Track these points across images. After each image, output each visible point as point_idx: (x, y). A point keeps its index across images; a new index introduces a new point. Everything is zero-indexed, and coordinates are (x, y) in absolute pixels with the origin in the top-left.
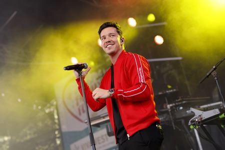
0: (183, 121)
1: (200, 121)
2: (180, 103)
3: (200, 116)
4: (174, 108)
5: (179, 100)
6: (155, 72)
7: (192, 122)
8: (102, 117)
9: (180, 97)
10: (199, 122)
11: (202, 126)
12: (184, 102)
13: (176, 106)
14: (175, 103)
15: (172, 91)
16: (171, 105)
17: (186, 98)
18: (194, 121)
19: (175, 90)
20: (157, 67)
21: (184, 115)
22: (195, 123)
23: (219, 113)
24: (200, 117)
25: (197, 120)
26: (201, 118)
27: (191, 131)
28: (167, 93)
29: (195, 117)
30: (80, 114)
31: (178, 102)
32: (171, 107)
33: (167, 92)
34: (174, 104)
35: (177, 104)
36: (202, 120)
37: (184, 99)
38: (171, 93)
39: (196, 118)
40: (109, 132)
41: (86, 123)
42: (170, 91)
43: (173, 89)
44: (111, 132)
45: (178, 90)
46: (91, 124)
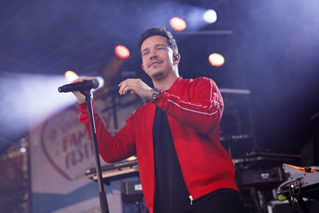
1: (297, 188)
2: (252, 160)
3: (299, 179)
4: (241, 166)
5: (251, 154)
7: (283, 188)
8: (116, 168)
9: (253, 150)
10: (296, 191)
12: (259, 158)
14: (244, 158)
15: (241, 137)
16: (237, 161)
17: (264, 152)
18: (287, 188)
19: (246, 136)
21: (257, 181)
22: (289, 190)
24: (298, 182)
25: (292, 186)
26: (301, 184)
28: (233, 140)
30: (68, 166)
31: (249, 157)
32: (237, 164)
33: (234, 137)
34: (242, 160)
35: (247, 160)
36: (303, 186)
37: (260, 153)
39: (292, 183)
40: (126, 195)
41: (87, 174)
42: (238, 137)
43: (243, 134)
44: (129, 195)
45: (251, 136)
46: (95, 177)
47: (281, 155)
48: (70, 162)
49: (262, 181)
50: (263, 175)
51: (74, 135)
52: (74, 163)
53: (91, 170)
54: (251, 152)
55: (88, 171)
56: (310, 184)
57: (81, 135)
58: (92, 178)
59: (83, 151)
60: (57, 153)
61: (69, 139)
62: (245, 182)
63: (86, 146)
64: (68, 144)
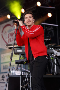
2: (50, 46)
6: (45, 30)
9: (51, 43)
12: (52, 46)
13: (48, 47)
14: (48, 45)
18: (53, 56)
20: (46, 27)
24: (56, 54)
29: (54, 54)
31: (50, 45)
34: (48, 46)
36: (57, 56)
37: (53, 44)
38: (47, 40)
41: (5, 46)
43: (49, 39)
44: (16, 53)
45: (51, 40)
46: (7, 47)
48: (10, 41)
52: (11, 41)
57: (13, 34)
60: (6, 38)
61: (10, 34)
63: (14, 37)
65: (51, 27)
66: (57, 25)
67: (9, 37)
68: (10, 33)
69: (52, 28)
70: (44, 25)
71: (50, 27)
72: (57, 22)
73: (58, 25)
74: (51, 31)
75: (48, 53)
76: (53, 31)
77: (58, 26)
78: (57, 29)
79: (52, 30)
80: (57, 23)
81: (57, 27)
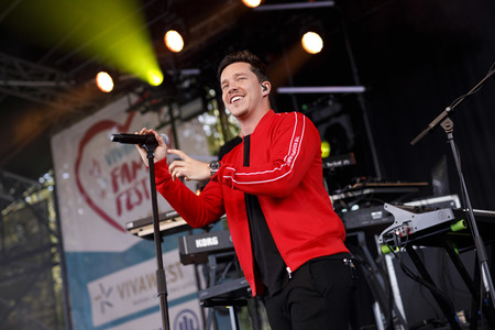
0: (361, 236)
1: (404, 235)
2: (356, 194)
3: (406, 223)
4: (342, 203)
5: (355, 186)
7: (385, 236)
8: (169, 218)
9: (358, 180)
10: (403, 239)
11: (408, 247)
12: (367, 191)
13: (347, 200)
14: (345, 192)
15: (340, 163)
16: (336, 197)
17: (372, 182)
18: (391, 236)
19: (346, 162)
20: (304, 107)
21: (365, 223)
22: (394, 239)
23: (452, 218)
24: (405, 227)
25: (398, 233)
26: (409, 230)
27: (378, 261)
28: (328, 169)
29: (394, 225)
30: (119, 212)
31: (352, 191)
32: (337, 202)
33: (329, 165)
34: (343, 196)
35: (350, 195)
36: (411, 232)
37: (368, 184)
38: (337, 168)
39: (397, 228)
40: (185, 255)
41: (129, 230)
42: (335, 164)
43: (342, 160)
44: (189, 255)
45: (354, 162)
46: (141, 234)
47: (399, 184)
49: (372, 222)
50: (373, 214)
51: (125, 167)
52: (130, 207)
53: (134, 223)
54: (355, 182)
55: (131, 225)
56: (420, 229)
57: (135, 166)
58: (136, 234)
59: (141, 188)
61: (118, 172)
62: (350, 226)
63: (144, 182)
64: (119, 180)
65: (330, 103)
66: (360, 89)
67: (116, 188)
68: (120, 163)
69: (334, 107)
70: (294, 99)
71: (324, 105)
72: (355, 70)
73: (361, 84)
74: (334, 121)
75: (349, 231)
76: (344, 121)
77: (363, 94)
78: (363, 107)
79: (337, 115)
80: (356, 78)
81: (360, 99)
